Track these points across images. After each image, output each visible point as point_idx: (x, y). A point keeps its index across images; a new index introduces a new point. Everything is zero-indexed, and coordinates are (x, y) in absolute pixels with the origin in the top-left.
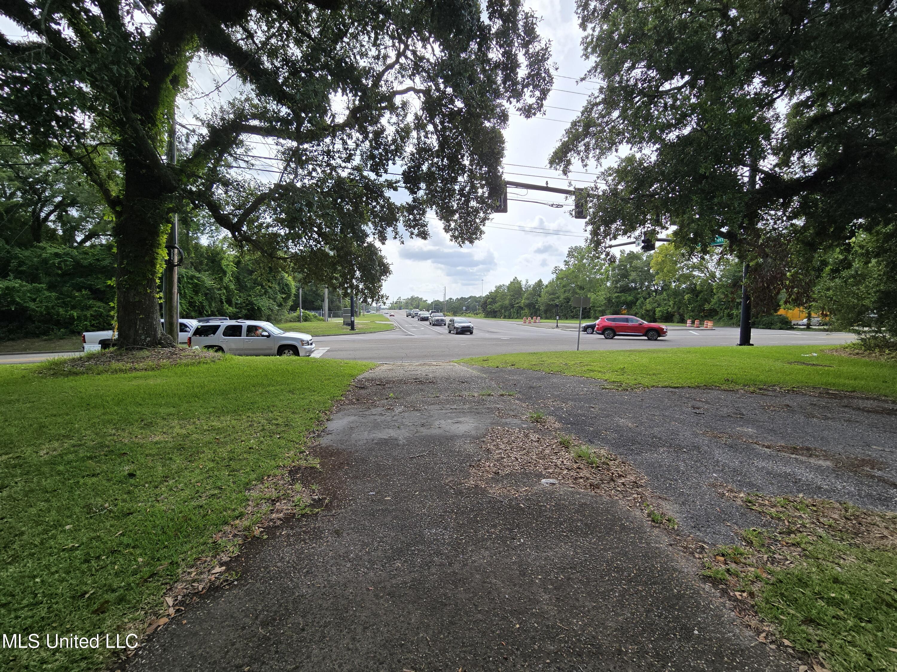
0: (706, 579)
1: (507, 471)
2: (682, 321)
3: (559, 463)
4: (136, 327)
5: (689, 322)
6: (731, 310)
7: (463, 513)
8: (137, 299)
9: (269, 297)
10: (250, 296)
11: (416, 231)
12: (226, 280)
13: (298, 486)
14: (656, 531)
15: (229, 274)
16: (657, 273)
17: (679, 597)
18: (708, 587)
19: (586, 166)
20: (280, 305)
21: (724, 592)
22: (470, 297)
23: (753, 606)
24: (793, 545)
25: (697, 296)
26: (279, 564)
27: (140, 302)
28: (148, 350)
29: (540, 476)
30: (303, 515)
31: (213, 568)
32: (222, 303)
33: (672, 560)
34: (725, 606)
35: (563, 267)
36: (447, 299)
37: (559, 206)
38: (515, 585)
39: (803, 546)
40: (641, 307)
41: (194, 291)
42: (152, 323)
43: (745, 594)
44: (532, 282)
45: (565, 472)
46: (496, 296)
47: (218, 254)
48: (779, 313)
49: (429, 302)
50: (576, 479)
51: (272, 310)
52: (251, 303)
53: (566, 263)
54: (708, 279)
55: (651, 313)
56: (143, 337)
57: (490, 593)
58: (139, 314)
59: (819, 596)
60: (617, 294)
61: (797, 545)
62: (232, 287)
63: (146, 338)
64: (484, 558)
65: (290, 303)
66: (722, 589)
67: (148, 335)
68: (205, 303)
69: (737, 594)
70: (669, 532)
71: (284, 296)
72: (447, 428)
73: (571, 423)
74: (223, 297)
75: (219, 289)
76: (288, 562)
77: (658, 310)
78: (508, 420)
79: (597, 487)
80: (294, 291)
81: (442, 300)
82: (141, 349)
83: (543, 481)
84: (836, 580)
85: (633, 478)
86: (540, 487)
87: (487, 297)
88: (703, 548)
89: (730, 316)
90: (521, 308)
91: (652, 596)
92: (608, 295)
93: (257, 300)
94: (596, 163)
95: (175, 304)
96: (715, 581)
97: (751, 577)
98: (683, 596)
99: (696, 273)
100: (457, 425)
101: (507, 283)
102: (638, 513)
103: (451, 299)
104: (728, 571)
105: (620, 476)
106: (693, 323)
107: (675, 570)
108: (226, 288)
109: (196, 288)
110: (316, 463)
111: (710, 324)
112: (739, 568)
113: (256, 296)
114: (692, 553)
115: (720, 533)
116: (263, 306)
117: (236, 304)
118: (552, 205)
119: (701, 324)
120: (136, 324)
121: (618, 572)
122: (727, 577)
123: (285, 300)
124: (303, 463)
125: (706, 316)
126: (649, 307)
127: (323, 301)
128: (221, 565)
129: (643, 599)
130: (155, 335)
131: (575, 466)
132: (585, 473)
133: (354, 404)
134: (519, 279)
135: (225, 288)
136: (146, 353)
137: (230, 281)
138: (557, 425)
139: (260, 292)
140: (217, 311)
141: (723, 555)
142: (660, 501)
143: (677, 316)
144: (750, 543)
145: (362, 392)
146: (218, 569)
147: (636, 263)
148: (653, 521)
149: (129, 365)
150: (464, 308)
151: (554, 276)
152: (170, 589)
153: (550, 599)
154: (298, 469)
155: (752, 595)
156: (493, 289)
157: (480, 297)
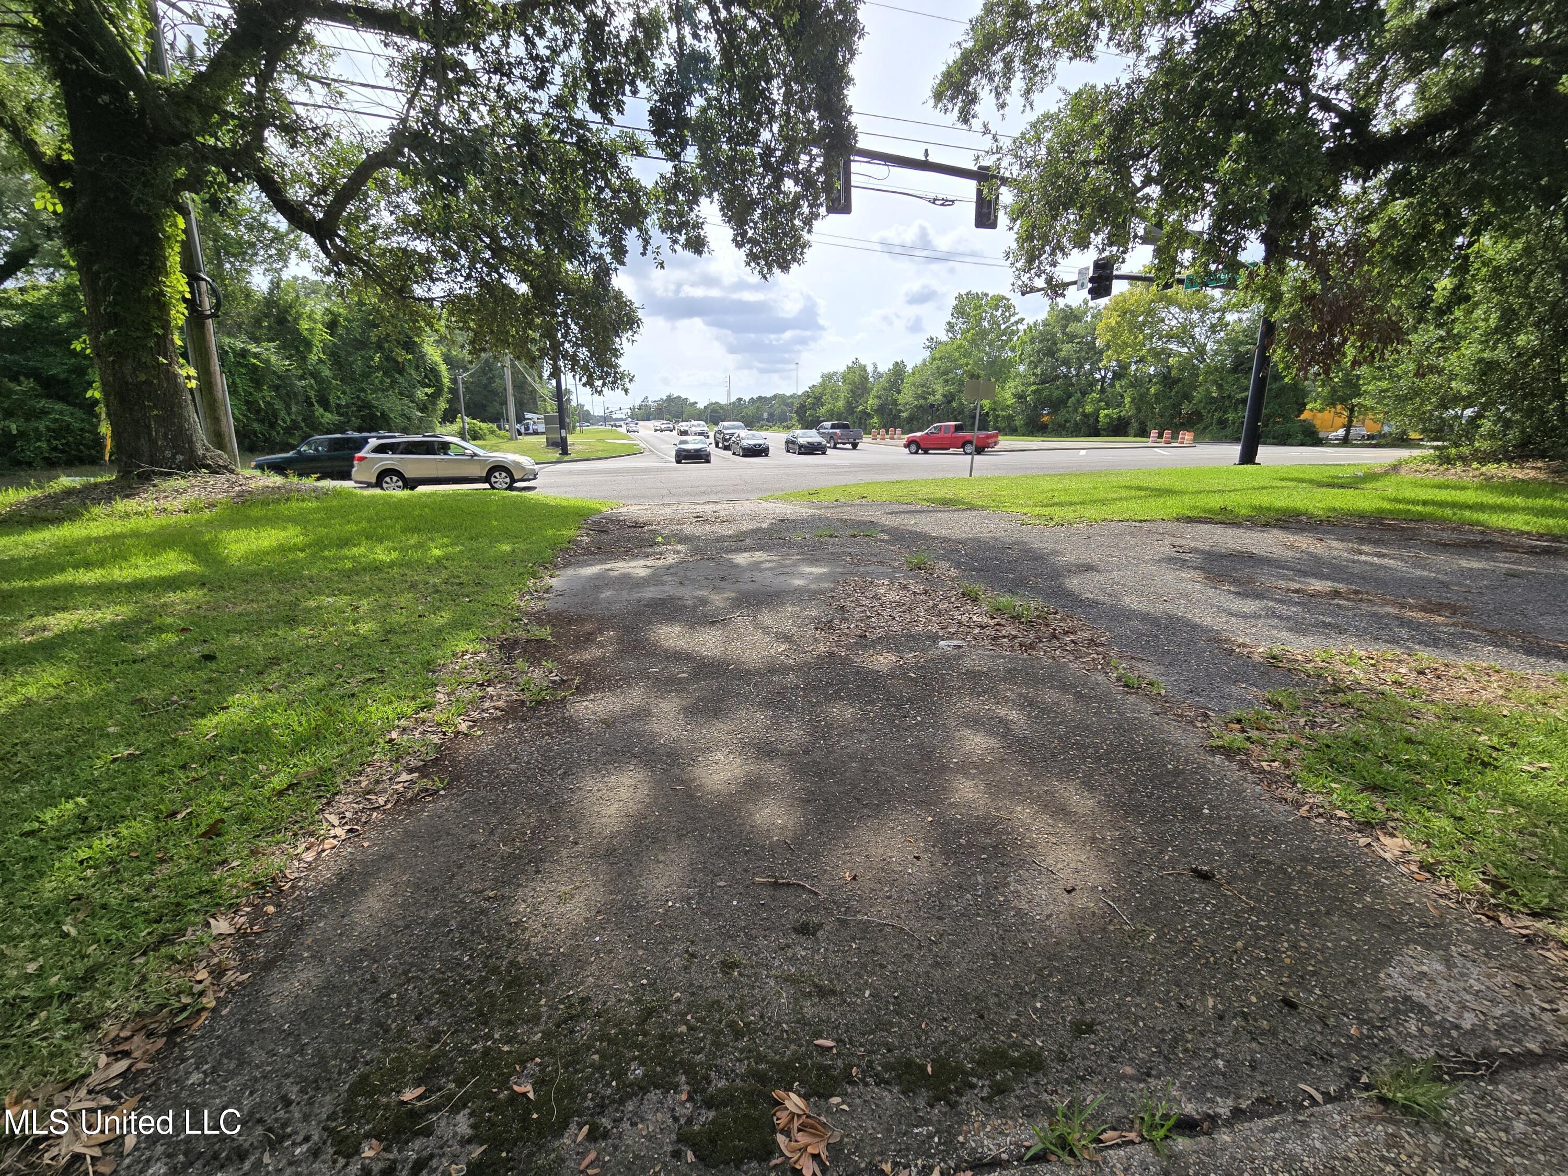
0: (1214, 750)
1: (880, 633)
2: (1143, 433)
3: (965, 618)
4: (150, 434)
5: (1154, 433)
6: (1225, 412)
7: (814, 688)
8: (143, 378)
9: (401, 394)
10: (364, 390)
11: (682, 239)
12: (313, 358)
13: (520, 664)
14: (1132, 699)
15: (317, 345)
16: (1108, 346)
17: (1177, 773)
18: (1218, 759)
19: (1002, 106)
20: (423, 408)
21: (1243, 765)
22: (775, 396)
23: (1289, 777)
24: (1342, 705)
25: (1171, 389)
26: (512, 766)
27: (147, 383)
28: (183, 477)
29: (935, 638)
30: (539, 703)
31: (397, 774)
32: (311, 405)
33: (1161, 732)
34: (1245, 780)
35: (943, 337)
36: (733, 399)
37: (947, 202)
38: (917, 772)
39: (1357, 705)
40: (1076, 410)
41: (251, 379)
42: (181, 427)
43: (1276, 764)
44: (885, 367)
45: (977, 631)
46: (822, 395)
47: (290, 307)
48: (1302, 417)
49: (701, 406)
50: (995, 638)
51: (409, 419)
52: (367, 405)
53: (951, 327)
54: (1192, 356)
55: (1092, 420)
56: (168, 454)
57: (877, 783)
58: (151, 408)
59: (1386, 759)
60: (1034, 387)
61: (1346, 705)
62: (326, 372)
63: (174, 455)
64: (860, 742)
65: (442, 405)
66: (1241, 761)
67: (178, 450)
68: (278, 405)
69: (1264, 764)
70: (1152, 699)
71: (430, 391)
72: (767, 582)
73: (975, 569)
74: (312, 394)
75: (302, 378)
76: (528, 763)
77: (1103, 413)
78: (869, 569)
79: (1032, 646)
80: (446, 381)
81: (723, 401)
82: (169, 474)
83: (942, 643)
84: (1409, 741)
85: (1087, 635)
86: (939, 652)
87: (807, 395)
88: (1206, 716)
89: (1222, 423)
90: (867, 415)
91: (1134, 774)
92: (1020, 388)
93: (378, 399)
94: (1022, 101)
95: (220, 395)
96: (1229, 752)
97: (1284, 744)
98: (1182, 772)
99: (1173, 346)
100: (782, 578)
101: (842, 368)
102: (1101, 678)
103: (740, 399)
104: (1248, 739)
105: (1066, 633)
106: (1160, 436)
107: (1168, 743)
108: (315, 375)
109: (257, 376)
110: (545, 633)
111: (1187, 436)
112: (1264, 735)
113: (374, 392)
114: (1191, 723)
115: (1230, 697)
116: (391, 410)
117: (338, 406)
118: (934, 201)
119: (1175, 437)
120: (148, 427)
121: (1078, 749)
122: (1248, 745)
123: (434, 397)
124: (521, 634)
125: (1182, 424)
126: (1089, 409)
127: (505, 403)
128: (411, 771)
129: (1123, 779)
130: (192, 450)
131: (992, 622)
132: (1009, 630)
133: (593, 554)
134: (863, 362)
135: (312, 375)
136: (180, 483)
137: (320, 360)
138: (954, 572)
139: (381, 382)
140: (304, 420)
141: (1239, 721)
142: (1134, 662)
143: (1135, 425)
144: (1278, 706)
145: (605, 537)
146: (404, 777)
147: (1072, 328)
148: (1126, 686)
149: (151, 505)
150: (765, 415)
151: (927, 354)
152: (328, 804)
153: (976, 786)
154: (515, 643)
155: (1287, 764)
156: (817, 380)
157: (792, 396)
